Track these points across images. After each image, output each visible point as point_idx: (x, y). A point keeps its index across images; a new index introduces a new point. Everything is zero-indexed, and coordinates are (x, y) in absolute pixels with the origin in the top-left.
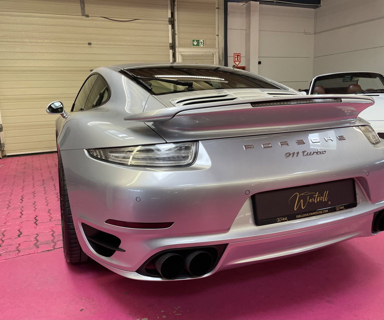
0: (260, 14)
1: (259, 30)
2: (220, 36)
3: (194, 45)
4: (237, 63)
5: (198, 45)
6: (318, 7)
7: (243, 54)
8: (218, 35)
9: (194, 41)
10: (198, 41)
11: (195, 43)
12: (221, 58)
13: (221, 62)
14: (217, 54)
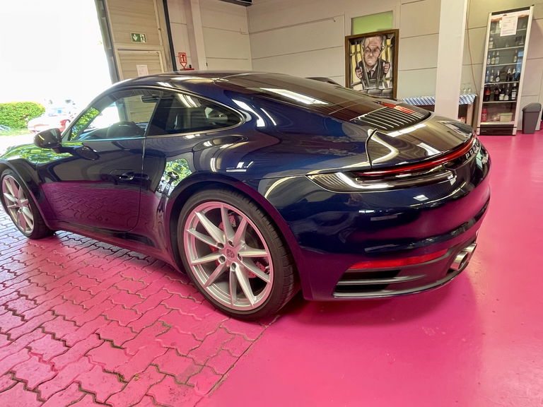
0: (200, 8)
1: (203, 27)
2: (162, 29)
3: (134, 40)
4: (184, 64)
5: (139, 40)
6: (250, 5)
7: (188, 55)
8: (160, 29)
9: (133, 35)
10: (138, 35)
11: (136, 38)
12: (168, 59)
13: (169, 64)
14: (163, 52)
